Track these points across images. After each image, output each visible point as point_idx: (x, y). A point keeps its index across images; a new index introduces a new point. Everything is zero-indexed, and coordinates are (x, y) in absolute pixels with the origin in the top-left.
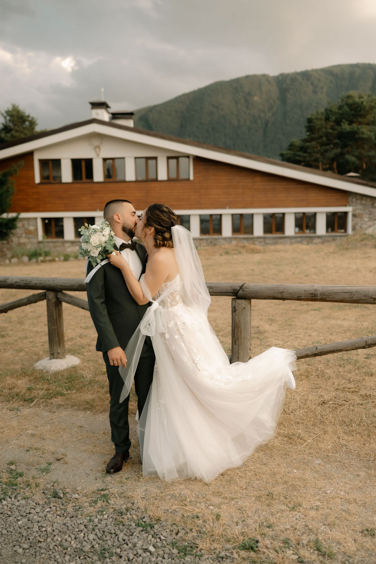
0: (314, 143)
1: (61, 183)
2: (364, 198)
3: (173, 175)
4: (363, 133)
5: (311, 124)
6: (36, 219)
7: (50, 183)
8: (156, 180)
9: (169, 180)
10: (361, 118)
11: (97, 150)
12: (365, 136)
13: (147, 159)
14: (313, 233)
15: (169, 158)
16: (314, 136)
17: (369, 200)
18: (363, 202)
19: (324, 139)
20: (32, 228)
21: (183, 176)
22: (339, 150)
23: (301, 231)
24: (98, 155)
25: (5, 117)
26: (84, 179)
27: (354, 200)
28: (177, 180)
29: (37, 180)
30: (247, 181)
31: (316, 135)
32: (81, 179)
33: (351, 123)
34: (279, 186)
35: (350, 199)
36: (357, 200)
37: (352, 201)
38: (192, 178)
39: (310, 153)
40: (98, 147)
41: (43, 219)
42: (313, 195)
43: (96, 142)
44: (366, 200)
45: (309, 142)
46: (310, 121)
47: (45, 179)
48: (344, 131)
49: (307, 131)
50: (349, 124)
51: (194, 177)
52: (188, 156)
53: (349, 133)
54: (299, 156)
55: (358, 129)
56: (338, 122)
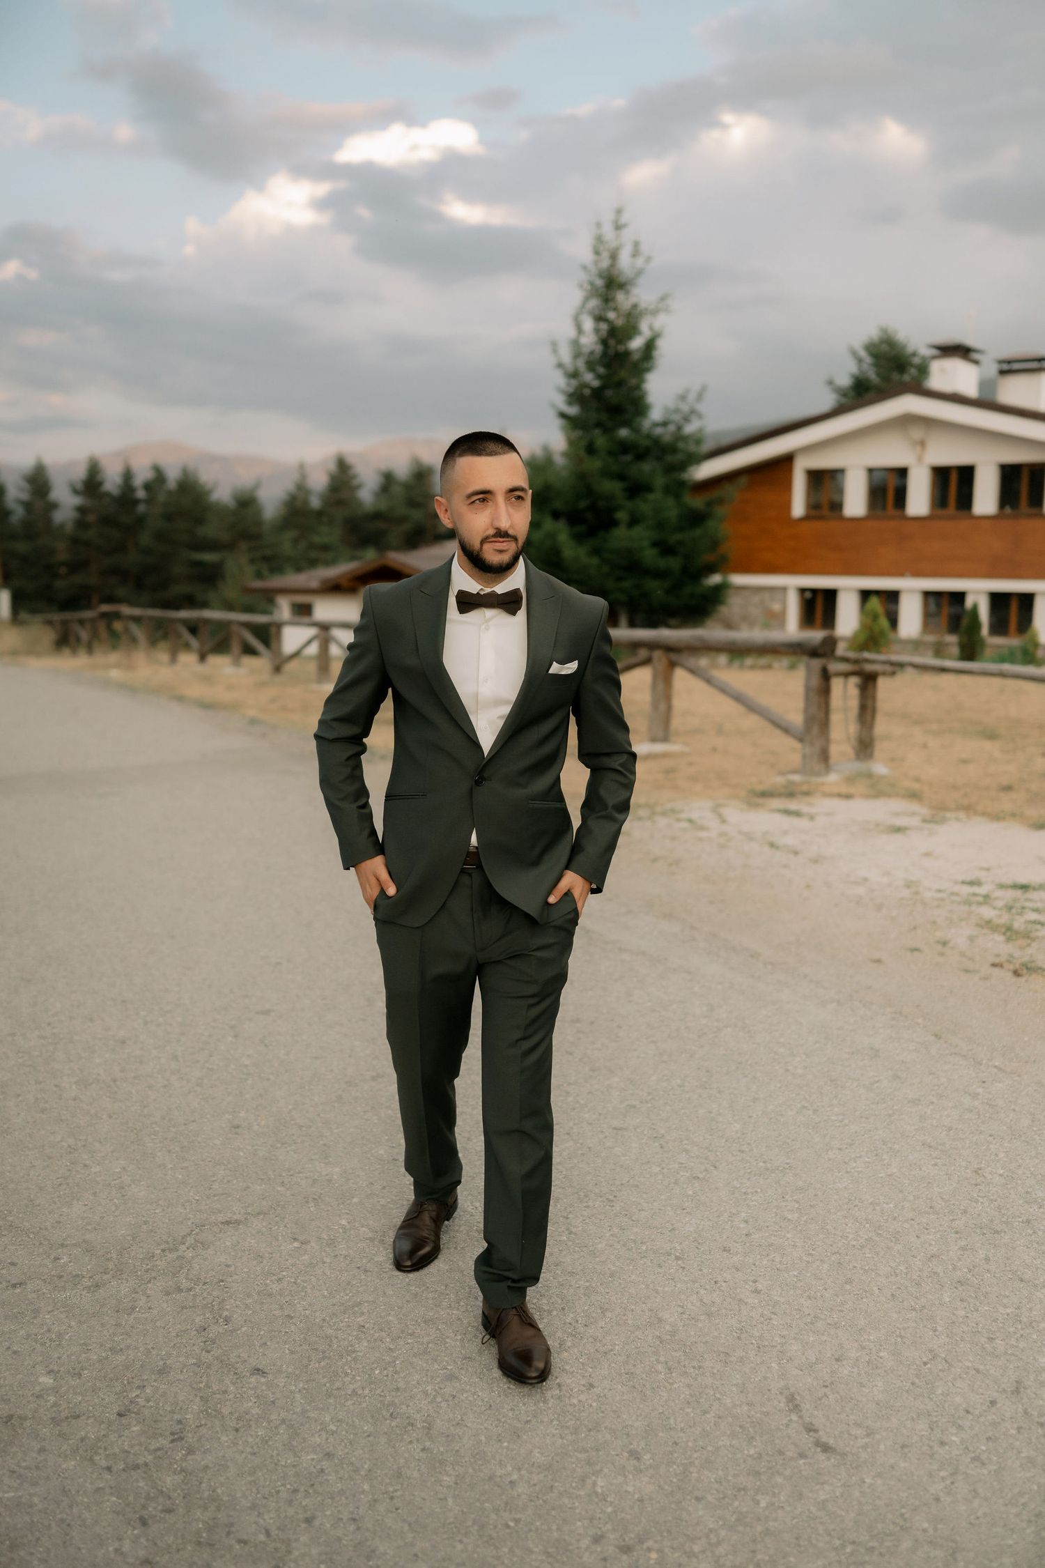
1: (842, 518)
6: (784, 589)
7: (821, 518)
11: (919, 448)
20: (776, 607)
24: (920, 459)
25: (860, 361)
26: (891, 510)
29: (798, 507)
32: (884, 508)
40: (922, 444)
41: (802, 591)
43: (917, 433)
47: (814, 508)
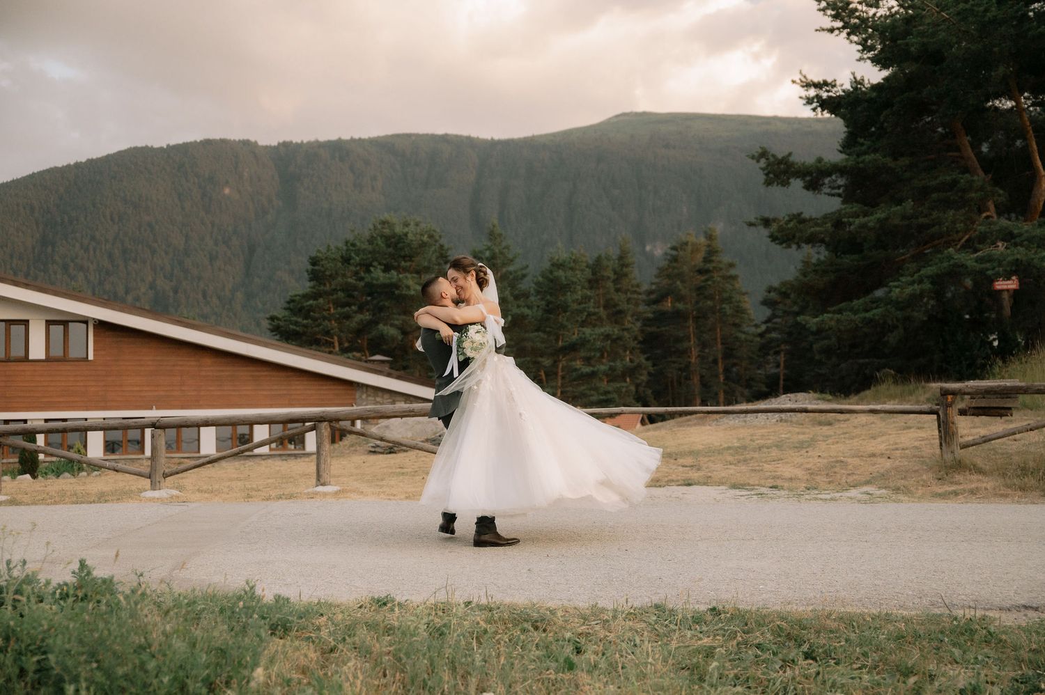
0: (321, 300)
2: (380, 394)
3: (57, 351)
4: (408, 287)
5: (316, 268)
8: (25, 359)
9: (49, 359)
10: (405, 261)
12: (412, 293)
13: (10, 322)
14: (300, 449)
15: (49, 323)
16: (322, 288)
17: (387, 396)
18: (378, 399)
19: (341, 294)
21: (74, 353)
22: (367, 316)
23: (280, 447)
27: (364, 396)
28: (64, 359)
30: (189, 363)
31: (328, 288)
33: (387, 269)
34: (244, 372)
35: (358, 395)
36: (368, 396)
37: (361, 397)
38: (91, 357)
39: (315, 320)
42: (299, 387)
44: (382, 397)
45: (315, 299)
46: (314, 261)
48: (375, 282)
49: (311, 280)
50: (384, 271)
51: (94, 355)
52: (85, 321)
53: (385, 286)
54: (296, 323)
55: (400, 280)
56: (367, 267)
